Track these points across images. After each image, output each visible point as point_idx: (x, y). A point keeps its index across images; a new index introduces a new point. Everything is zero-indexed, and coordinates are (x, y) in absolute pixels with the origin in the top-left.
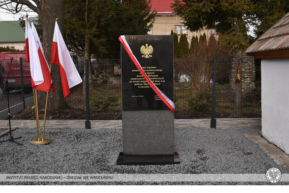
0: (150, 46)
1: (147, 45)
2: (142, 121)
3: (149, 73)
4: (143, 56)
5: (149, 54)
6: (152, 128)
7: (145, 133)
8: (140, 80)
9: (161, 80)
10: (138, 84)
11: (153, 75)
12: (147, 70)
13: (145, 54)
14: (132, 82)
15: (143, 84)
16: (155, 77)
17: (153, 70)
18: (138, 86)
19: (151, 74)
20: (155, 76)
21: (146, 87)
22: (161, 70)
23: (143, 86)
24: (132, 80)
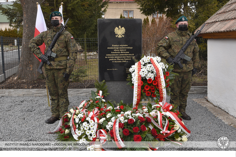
0: (123, 28)
1: (120, 27)
2: (116, 90)
3: (121, 50)
4: (116, 36)
5: (121, 34)
6: (123, 96)
7: (118, 100)
8: (114, 56)
9: (131, 56)
10: (112, 59)
11: (125, 51)
12: (120, 48)
13: (118, 34)
14: (108, 57)
15: (117, 59)
16: (127, 54)
17: (125, 48)
18: (113, 61)
19: (123, 51)
20: (126, 52)
21: (119, 62)
22: (131, 48)
23: (117, 60)
24: (107, 56)
